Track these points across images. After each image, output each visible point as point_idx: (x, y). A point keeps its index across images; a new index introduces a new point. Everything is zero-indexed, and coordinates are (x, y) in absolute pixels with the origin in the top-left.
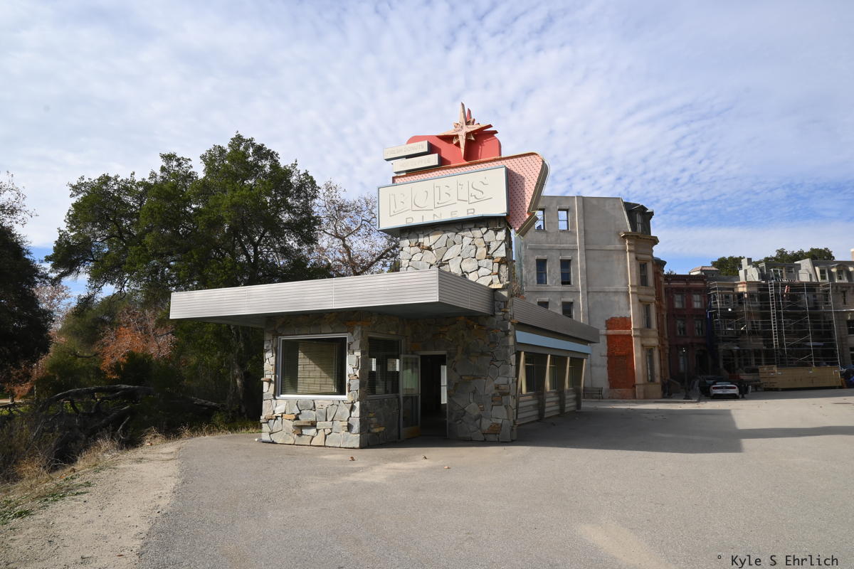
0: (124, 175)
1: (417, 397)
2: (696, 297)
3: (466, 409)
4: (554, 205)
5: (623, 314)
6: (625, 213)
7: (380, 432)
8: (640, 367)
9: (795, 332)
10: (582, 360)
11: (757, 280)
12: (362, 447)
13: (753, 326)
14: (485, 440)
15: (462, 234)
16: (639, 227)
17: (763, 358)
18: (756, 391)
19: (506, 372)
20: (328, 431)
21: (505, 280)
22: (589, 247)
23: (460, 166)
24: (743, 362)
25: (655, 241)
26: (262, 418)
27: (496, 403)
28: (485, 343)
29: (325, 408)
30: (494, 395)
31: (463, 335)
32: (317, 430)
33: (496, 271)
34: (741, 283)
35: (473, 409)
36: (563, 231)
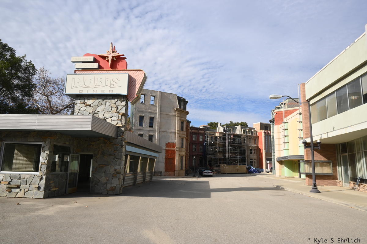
1: (77, 174)
2: (201, 137)
3: (100, 180)
4: (149, 93)
5: (173, 141)
6: (177, 100)
7: (55, 190)
8: (178, 163)
9: (233, 152)
10: (154, 159)
11: (222, 132)
12: (44, 198)
13: (220, 149)
14: (108, 194)
15: (106, 101)
16: (182, 107)
17: (222, 161)
18: (219, 174)
19: (120, 163)
20: (26, 190)
21: (123, 123)
22: (162, 113)
23: (108, 71)
24: (215, 163)
25: (188, 113)
27: (114, 177)
28: (112, 150)
29: (26, 178)
30: (114, 174)
31: (102, 146)
32: (20, 190)
33: (120, 119)
34: (217, 133)
35: (103, 179)
36: (152, 105)
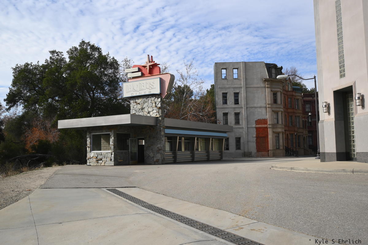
0: (35, 63)
3: (149, 155)
4: (231, 66)
5: (264, 117)
6: (265, 68)
7: (121, 161)
8: (271, 142)
10: (223, 139)
12: (115, 165)
15: (148, 99)
16: (274, 75)
19: (161, 143)
20: (105, 161)
21: (161, 114)
22: (247, 86)
26: (87, 158)
27: (158, 153)
28: (155, 134)
29: (104, 154)
30: (157, 150)
32: (102, 161)
35: (151, 155)
36: (236, 79)
